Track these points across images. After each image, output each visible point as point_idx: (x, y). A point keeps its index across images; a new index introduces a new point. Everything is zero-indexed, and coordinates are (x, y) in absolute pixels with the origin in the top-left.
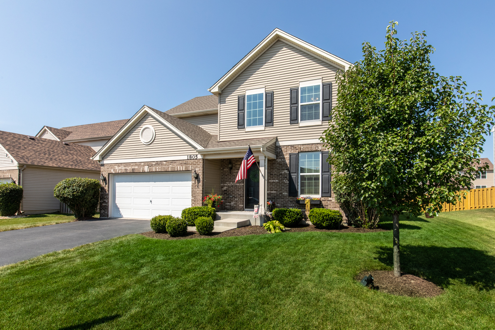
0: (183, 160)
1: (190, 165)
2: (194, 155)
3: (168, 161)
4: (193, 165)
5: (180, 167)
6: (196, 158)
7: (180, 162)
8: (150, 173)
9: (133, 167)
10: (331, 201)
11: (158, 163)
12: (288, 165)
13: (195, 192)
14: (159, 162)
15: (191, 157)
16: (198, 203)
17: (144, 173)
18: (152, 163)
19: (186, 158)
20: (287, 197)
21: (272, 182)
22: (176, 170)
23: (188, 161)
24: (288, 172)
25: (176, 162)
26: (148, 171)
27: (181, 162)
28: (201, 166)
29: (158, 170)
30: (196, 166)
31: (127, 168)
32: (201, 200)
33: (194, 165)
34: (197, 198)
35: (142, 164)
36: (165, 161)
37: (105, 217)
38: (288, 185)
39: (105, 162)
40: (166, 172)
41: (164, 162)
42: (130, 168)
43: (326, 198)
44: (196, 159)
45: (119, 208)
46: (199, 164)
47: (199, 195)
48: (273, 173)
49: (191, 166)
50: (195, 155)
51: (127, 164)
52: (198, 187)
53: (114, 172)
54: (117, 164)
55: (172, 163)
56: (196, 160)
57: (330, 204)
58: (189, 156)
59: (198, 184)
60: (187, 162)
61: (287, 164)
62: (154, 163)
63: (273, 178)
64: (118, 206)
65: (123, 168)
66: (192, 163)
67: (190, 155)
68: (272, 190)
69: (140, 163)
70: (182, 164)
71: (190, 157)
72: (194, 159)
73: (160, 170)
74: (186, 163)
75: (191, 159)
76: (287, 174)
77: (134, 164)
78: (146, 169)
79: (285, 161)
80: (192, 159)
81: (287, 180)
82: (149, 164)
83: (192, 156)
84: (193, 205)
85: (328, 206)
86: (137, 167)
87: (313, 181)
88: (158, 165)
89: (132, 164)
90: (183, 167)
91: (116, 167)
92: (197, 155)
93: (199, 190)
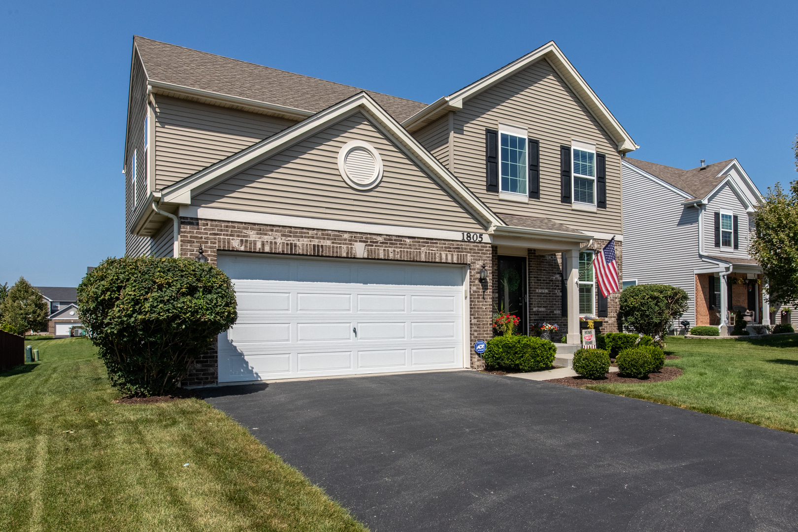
0: (453, 241)
1: (468, 252)
2: (475, 233)
3: (418, 238)
4: (474, 253)
5: (447, 255)
6: (480, 239)
7: (445, 244)
8: (372, 260)
9: (316, 242)
10: (607, 322)
11: (390, 240)
12: (561, 267)
13: (478, 308)
14: (394, 238)
15: (470, 237)
16: (484, 331)
17: (351, 259)
18: (374, 237)
19: (458, 236)
20: (559, 317)
21: (540, 293)
22: (437, 260)
23: (463, 243)
24: (561, 278)
25: (436, 243)
26: (366, 256)
27: (449, 245)
28: (488, 257)
29: (391, 256)
30: (480, 257)
31: (292, 240)
32: (490, 324)
33: (476, 253)
34: (483, 321)
35: (346, 236)
36: (409, 237)
37: (205, 383)
38: (560, 299)
39: (203, 213)
40: (414, 262)
41: (408, 240)
42: (305, 241)
43: (603, 318)
44: (480, 242)
45: (241, 354)
46: (484, 254)
47: (486, 315)
48: (542, 278)
49: (469, 255)
50: (478, 235)
51: (293, 230)
52: (484, 298)
53: (242, 248)
54: (256, 227)
55: (428, 243)
56: (480, 245)
57: (606, 327)
58: (465, 234)
59: (484, 292)
60: (462, 245)
61: (558, 265)
62: (380, 239)
63: (540, 286)
64: (239, 349)
65: (279, 241)
66: (471, 249)
67: (469, 233)
68: (540, 307)
69: (337, 233)
70: (450, 248)
71: (468, 237)
72: (474, 242)
73: (398, 257)
74: (459, 248)
75: (469, 241)
76: (558, 281)
77: (320, 233)
78: (360, 250)
79: (557, 260)
80: (472, 240)
81: (559, 291)
82: (367, 239)
83: (472, 234)
84: (476, 334)
85: (604, 329)
86: (328, 243)
87: (585, 294)
88: (391, 244)
89: (310, 232)
90: (452, 255)
91: (253, 236)
92: (481, 235)
93: (486, 305)
